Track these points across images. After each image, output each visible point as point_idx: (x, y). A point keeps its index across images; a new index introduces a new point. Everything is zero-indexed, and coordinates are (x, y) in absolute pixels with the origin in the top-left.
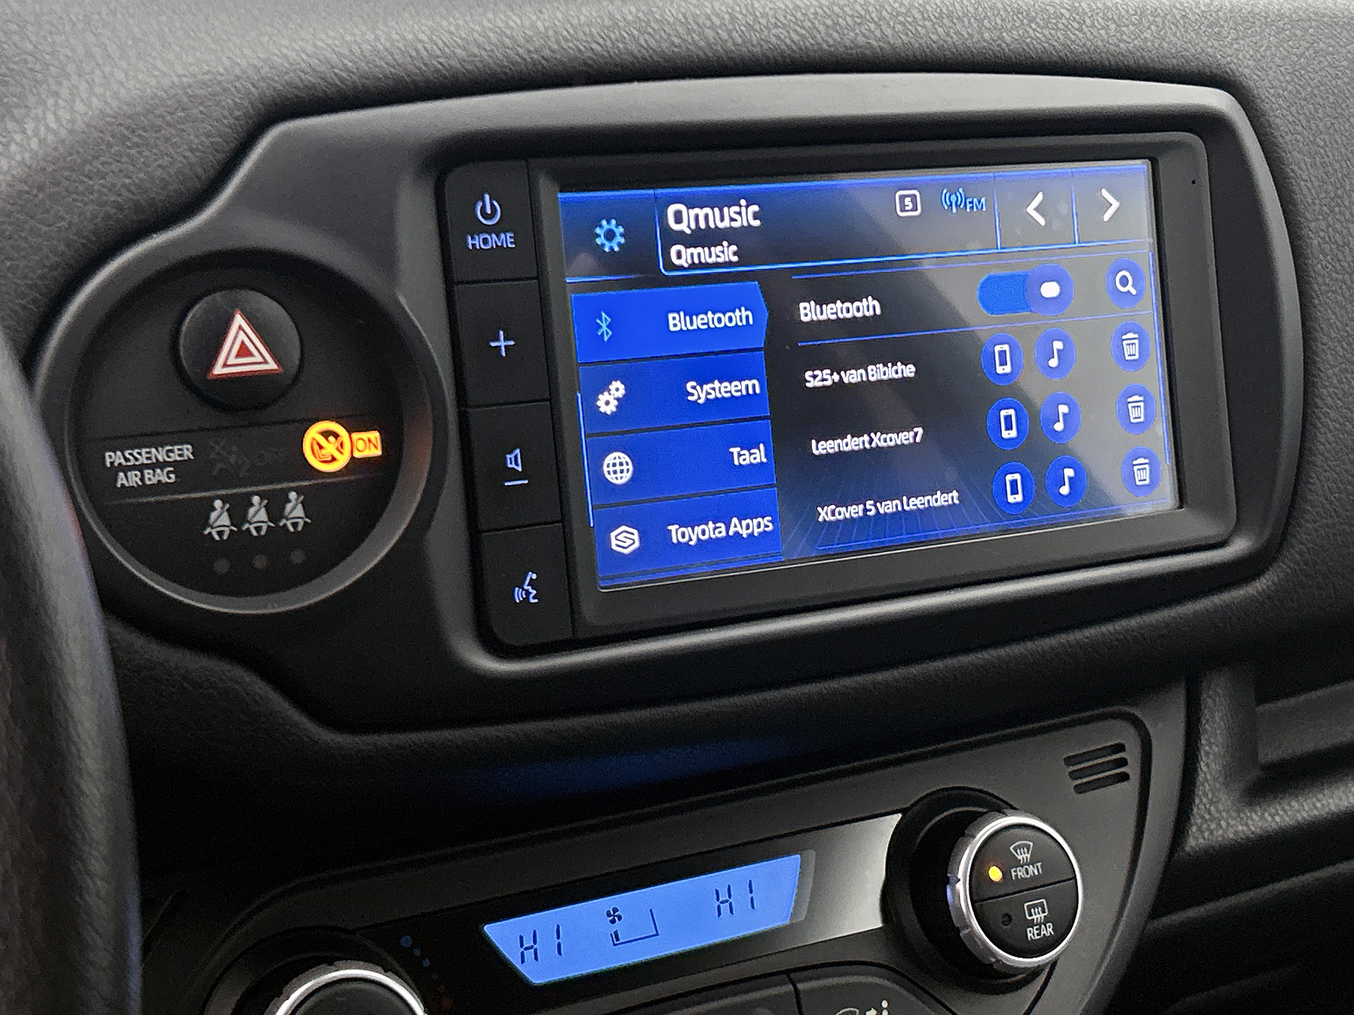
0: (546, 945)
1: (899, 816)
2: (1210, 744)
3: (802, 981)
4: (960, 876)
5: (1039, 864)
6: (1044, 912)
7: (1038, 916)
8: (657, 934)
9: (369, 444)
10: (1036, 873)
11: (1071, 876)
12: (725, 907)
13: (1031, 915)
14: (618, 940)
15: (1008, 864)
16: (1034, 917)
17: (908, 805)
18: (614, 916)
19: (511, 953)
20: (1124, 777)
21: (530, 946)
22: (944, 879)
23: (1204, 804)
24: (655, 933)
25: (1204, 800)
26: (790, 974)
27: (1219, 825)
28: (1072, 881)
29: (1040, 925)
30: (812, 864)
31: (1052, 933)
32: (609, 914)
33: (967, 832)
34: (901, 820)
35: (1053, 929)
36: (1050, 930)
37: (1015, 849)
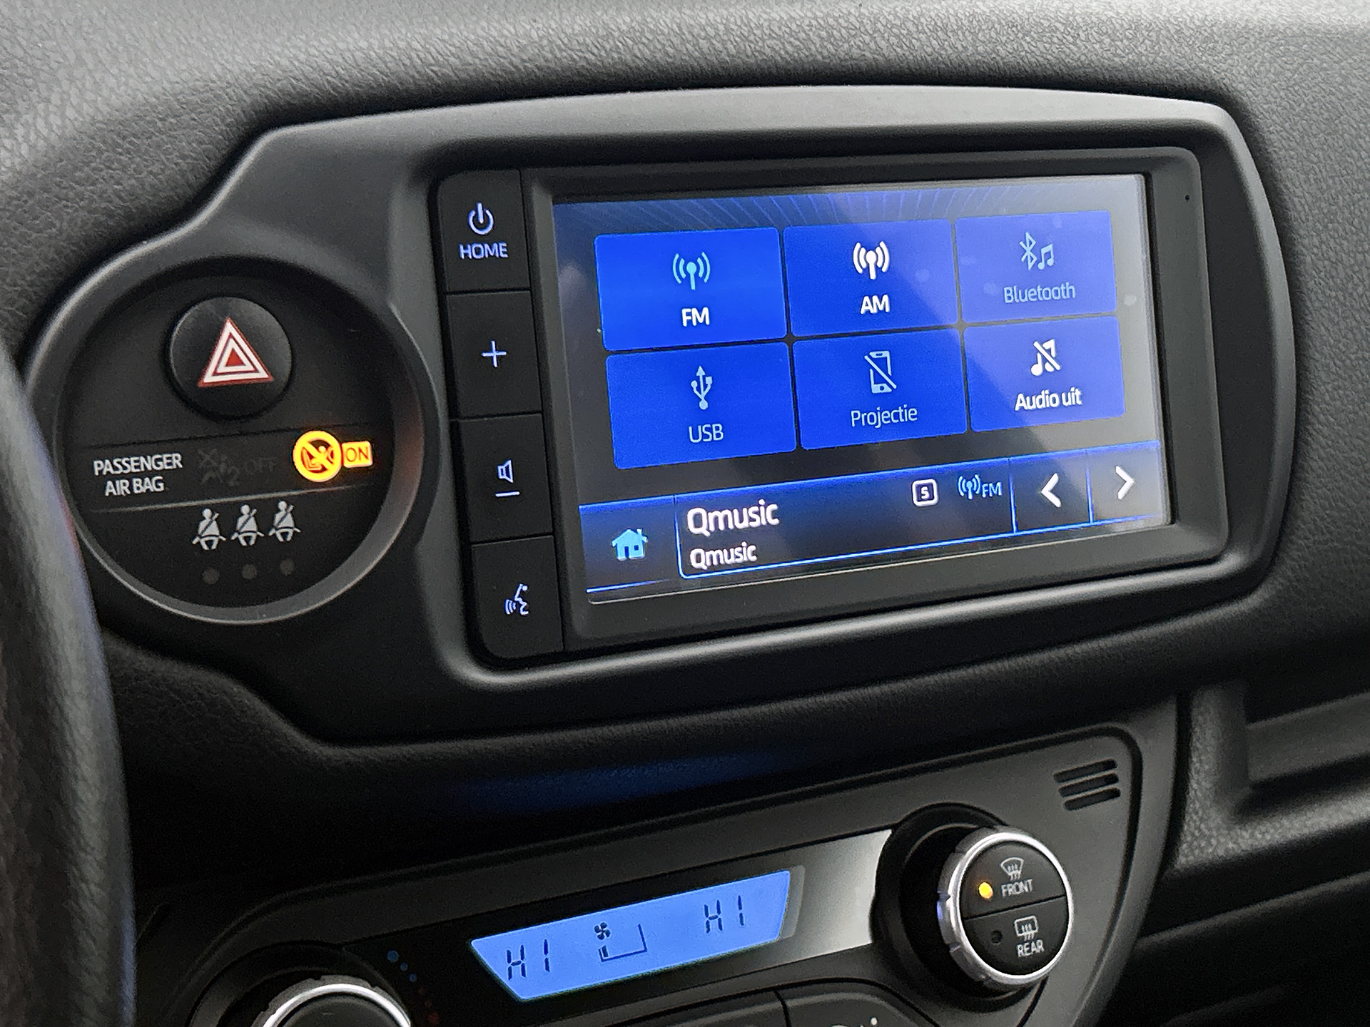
0: (534, 960)
1: (889, 832)
2: (1200, 762)
3: (791, 998)
4: (950, 892)
5: (1030, 881)
6: (1034, 929)
7: (1029, 933)
8: (645, 950)
9: (359, 454)
10: (1027, 890)
11: (1061, 893)
12: (713, 924)
13: (1021, 932)
14: (606, 955)
15: (998, 880)
16: (1024, 934)
17: (898, 821)
18: (602, 932)
19: (499, 969)
20: (1115, 794)
21: (517, 962)
22: (934, 896)
23: (1195, 822)
24: (643, 949)
25: (1195, 817)
26: (778, 991)
27: (1209, 843)
28: (1063, 898)
29: (1030, 942)
30: (802, 880)
31: (1043, 950)
32: (597, 930)
33: (957, 848)
34: (891, 836)
35: (1044, 946)
36: (1041, 947)
37: (1006, 865)
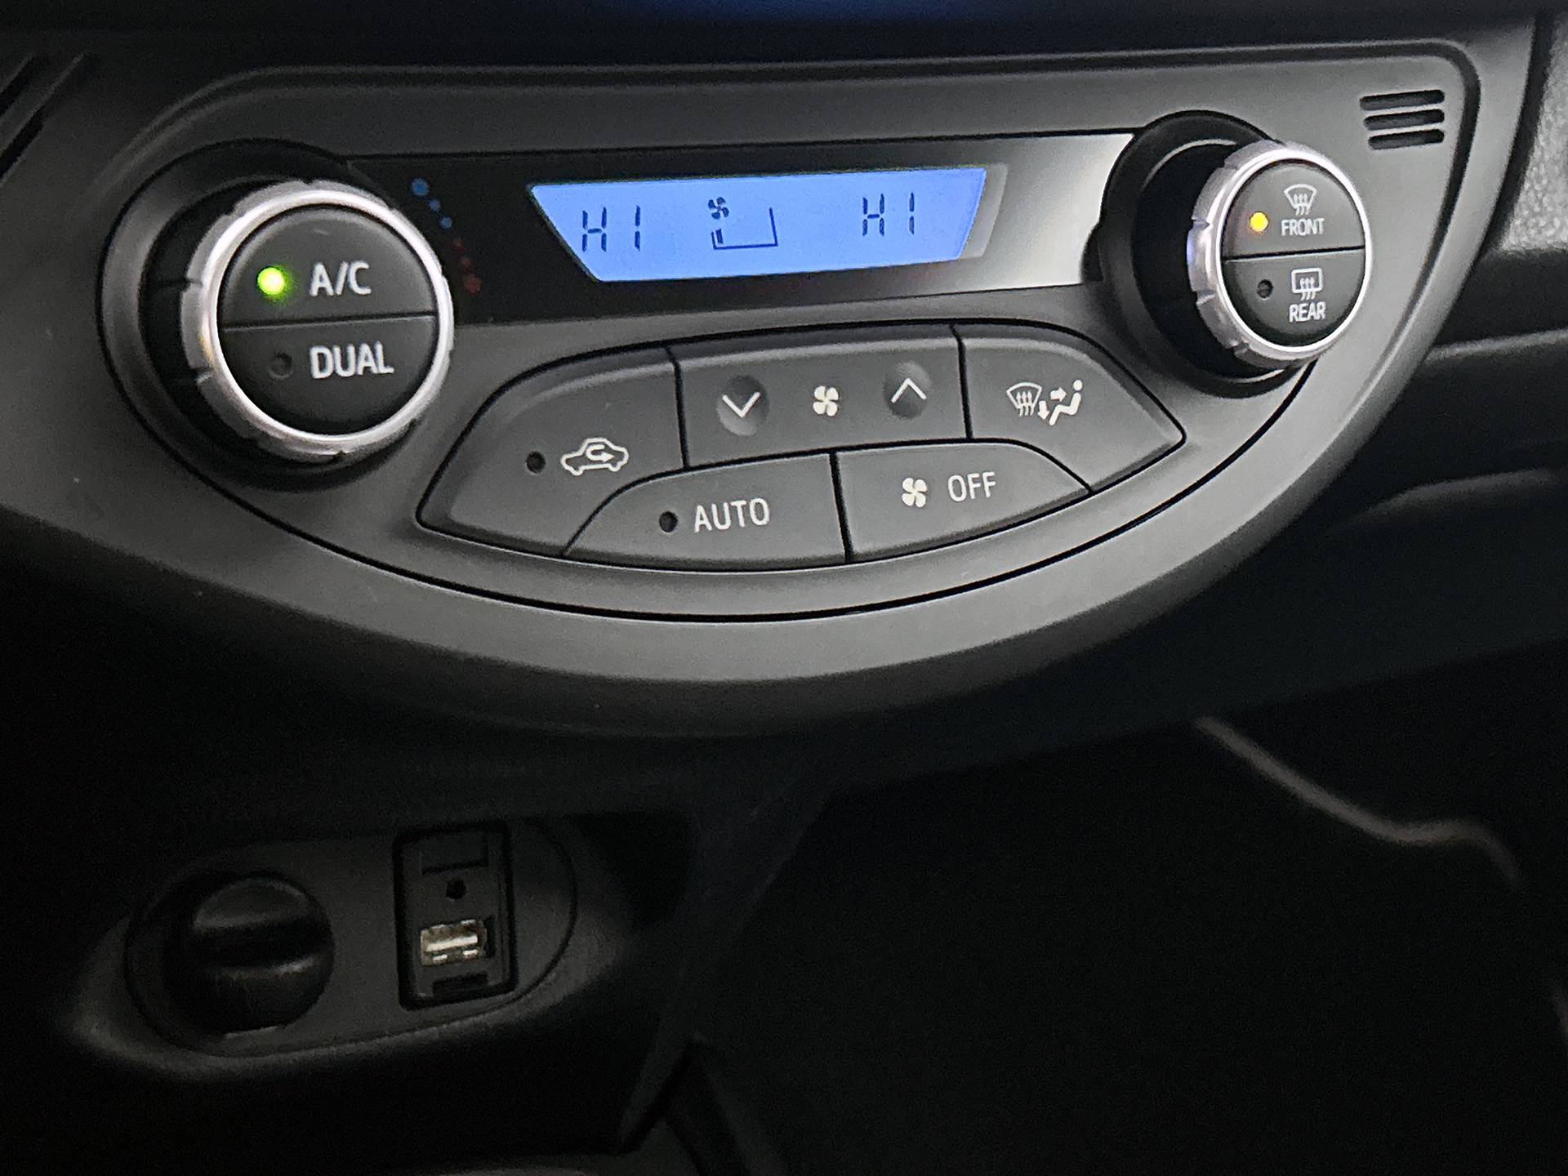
0: (620, 229)
1: (1129, 137)
2: (1555, 113)
3: (969, 336)
4: (1210, 219)
5: (1321, 220)
6: (1316, 285)
7: (1308, 290)
8: (776, 244)
10: (1315, 232)
11: (1359, 244)
12: (873, 224)
13: (1298, 287)
14: (720, 241)
15: (1278, 212)
16: (1302, 290)
17: (1144, 125)
18: (718, 208)
19: (570, 234)
20: (1437, 137)
21: (598, 228)
22: (1184, 224)
23: (1536, 192)
24: (773, 242)
25: (1537, 187)
26: (955, 325)
27: (1551, 223)
28: (1360, 251)
29: (1309, 302)
30: (1003, 181)
31: (1324, 316)
32: (711, 204)
33: (1227, 162)
34: (1131, 144)
35: (1326, 313)
36: (1321, 312)
37: (1292, 193)
